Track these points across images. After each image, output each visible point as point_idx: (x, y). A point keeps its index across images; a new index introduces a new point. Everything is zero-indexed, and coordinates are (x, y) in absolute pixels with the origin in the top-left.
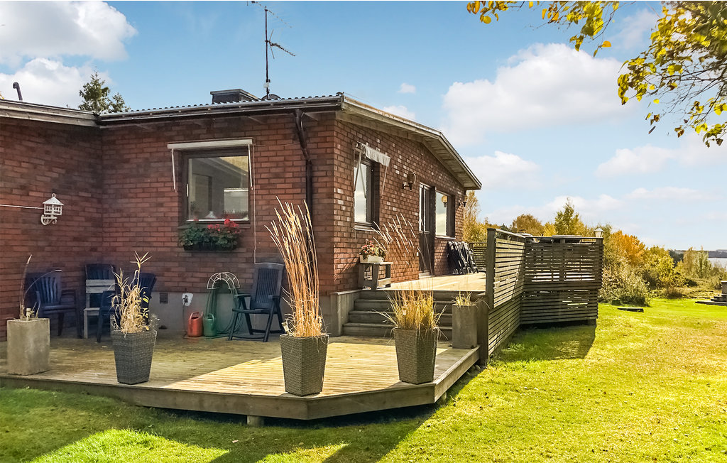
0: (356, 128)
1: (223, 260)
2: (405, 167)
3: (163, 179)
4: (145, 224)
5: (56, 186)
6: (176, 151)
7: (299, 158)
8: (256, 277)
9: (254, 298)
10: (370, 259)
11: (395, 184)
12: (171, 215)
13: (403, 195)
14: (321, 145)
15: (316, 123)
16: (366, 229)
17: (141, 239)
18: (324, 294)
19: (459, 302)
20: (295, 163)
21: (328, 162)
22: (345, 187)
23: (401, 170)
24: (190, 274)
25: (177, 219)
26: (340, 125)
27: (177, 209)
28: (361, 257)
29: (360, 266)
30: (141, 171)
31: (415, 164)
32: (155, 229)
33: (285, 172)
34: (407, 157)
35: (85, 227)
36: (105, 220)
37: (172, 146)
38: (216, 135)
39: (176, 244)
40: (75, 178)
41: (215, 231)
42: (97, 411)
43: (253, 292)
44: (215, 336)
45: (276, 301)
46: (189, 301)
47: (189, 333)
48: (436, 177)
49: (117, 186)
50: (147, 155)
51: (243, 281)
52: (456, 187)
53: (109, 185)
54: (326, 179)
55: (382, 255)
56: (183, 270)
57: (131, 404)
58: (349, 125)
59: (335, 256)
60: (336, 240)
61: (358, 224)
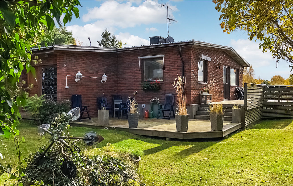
0: (199, 49)
1: (155, 94)
2: (217, 61)
3: (136, 68)
4: (131, 82)
5: (105, 71)
6: (140, 59)
7: (179, 60)
8: (165, 99)
9: (165, 106)
10: (204, 93)
11: (214, 67)
12: (138, 79)
13: (217, 70)
14: (187, 56)
15: (185, 49)
16: (203, 83)
17: (129, 87)
18: (188, 105)
19: (234, 108)
20: (178, 62)
21: (189, 61)
22: (195, 69)
23: (216, 61)
24: (145, 98)
25: (140, 81)
26: (193, 49)
27: (141, 78)
28: (201, 93)
29: (200, 96)
30: (130, 65)
31: (221, 59)
32: (134, 84)
33: (175, 65)
34: (218, 57)
35: (113, 83)
36: (118, 81)
37: (139, 58)
38: (153, 54)
39: (140, 89)
40: (110, 68)
41: (153, 84)
42: (124, 135)
43: (165, 104)
44: (153, 118)
45: (172, 107)
46: (144, 107)
47: (145, 117)
48: (230, 63)
49: (122, 71)
50: (131, 61)
51: (161, 100)
52: (239, 66)
53: (120, 70)
54: (188, 67)
55: (208, 92)
56: (142, 97)
57: (133, 134)
58: (196, 49)
59: (192, 92)
60: (192, 87)
61: (200, 81)
